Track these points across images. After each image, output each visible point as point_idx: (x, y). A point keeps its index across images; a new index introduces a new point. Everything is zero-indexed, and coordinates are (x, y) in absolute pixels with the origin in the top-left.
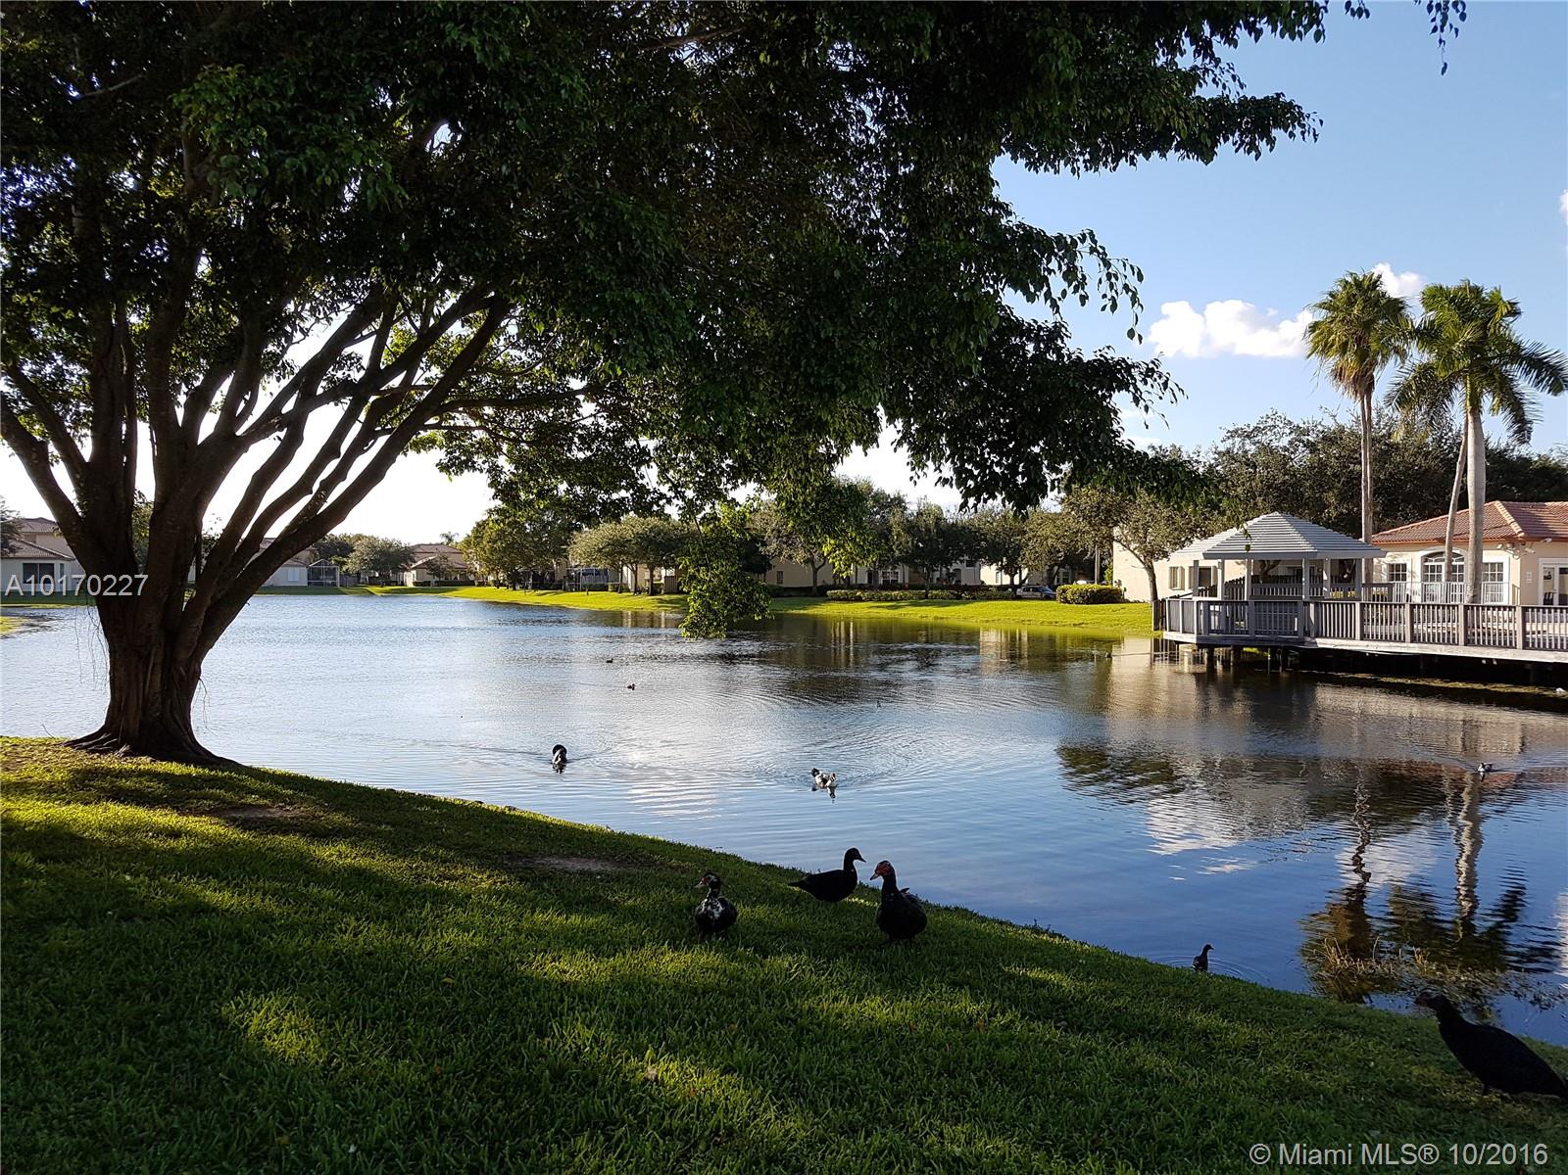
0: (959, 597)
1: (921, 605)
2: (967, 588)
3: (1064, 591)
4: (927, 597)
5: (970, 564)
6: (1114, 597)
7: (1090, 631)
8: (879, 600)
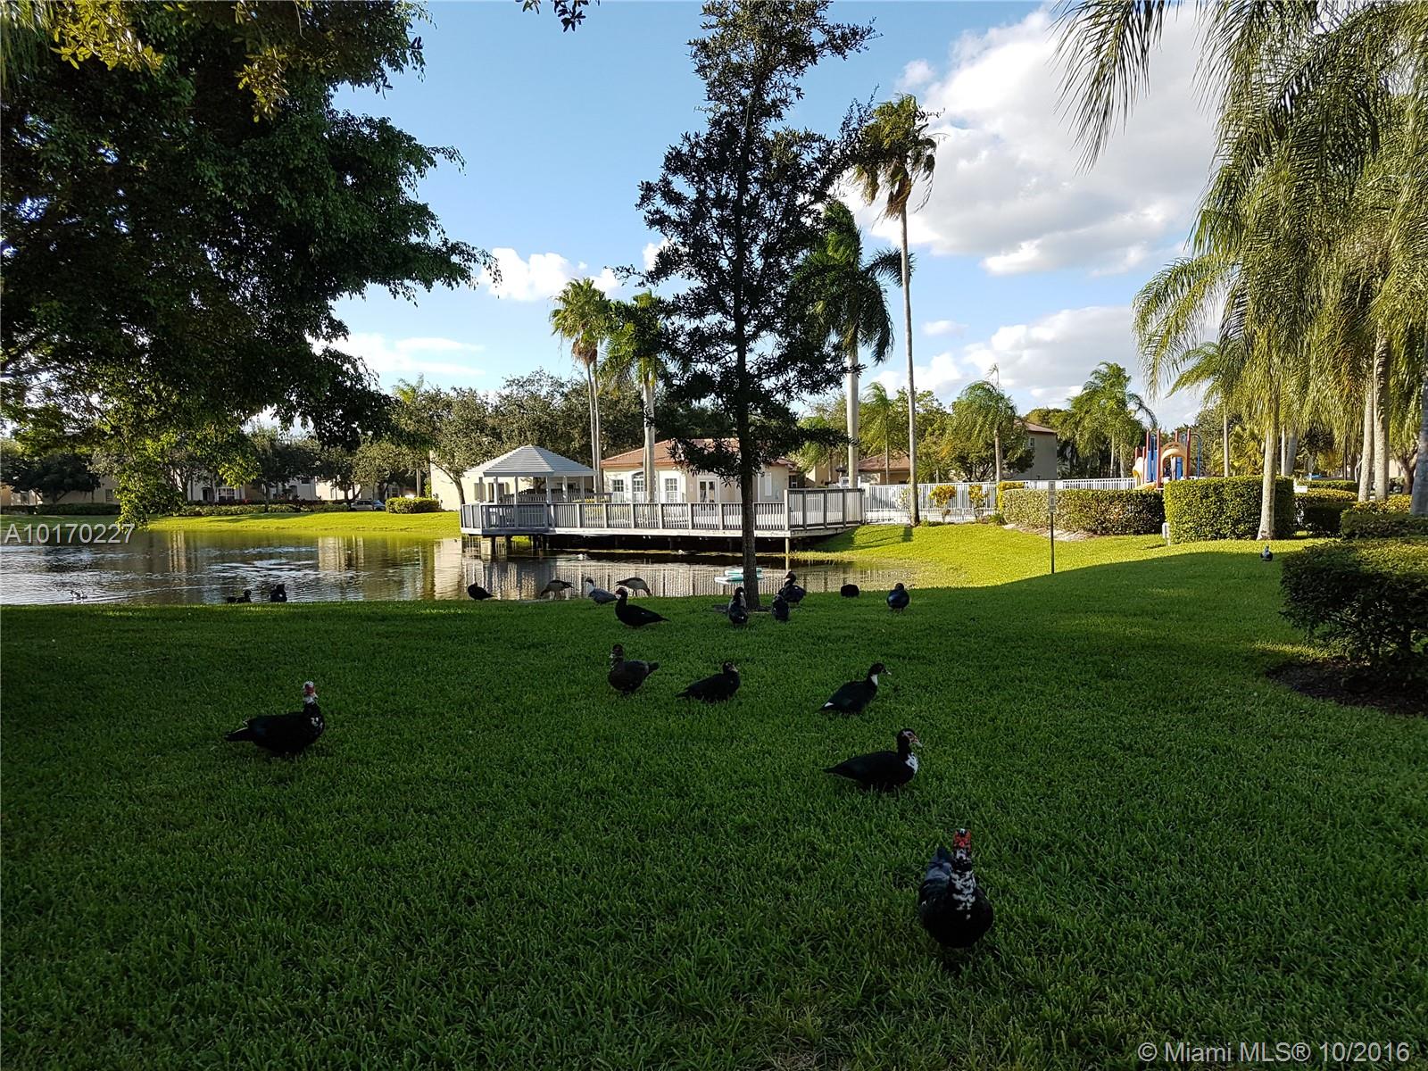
0: (298, 511)
1: (261, 518)
2: (304, 502)
3: (392, 503)
4: (266, 511)
5: (306, 481)
6: (432, 507)
7: (414, 535)
8: (219, 515)
